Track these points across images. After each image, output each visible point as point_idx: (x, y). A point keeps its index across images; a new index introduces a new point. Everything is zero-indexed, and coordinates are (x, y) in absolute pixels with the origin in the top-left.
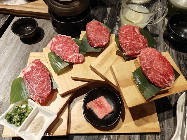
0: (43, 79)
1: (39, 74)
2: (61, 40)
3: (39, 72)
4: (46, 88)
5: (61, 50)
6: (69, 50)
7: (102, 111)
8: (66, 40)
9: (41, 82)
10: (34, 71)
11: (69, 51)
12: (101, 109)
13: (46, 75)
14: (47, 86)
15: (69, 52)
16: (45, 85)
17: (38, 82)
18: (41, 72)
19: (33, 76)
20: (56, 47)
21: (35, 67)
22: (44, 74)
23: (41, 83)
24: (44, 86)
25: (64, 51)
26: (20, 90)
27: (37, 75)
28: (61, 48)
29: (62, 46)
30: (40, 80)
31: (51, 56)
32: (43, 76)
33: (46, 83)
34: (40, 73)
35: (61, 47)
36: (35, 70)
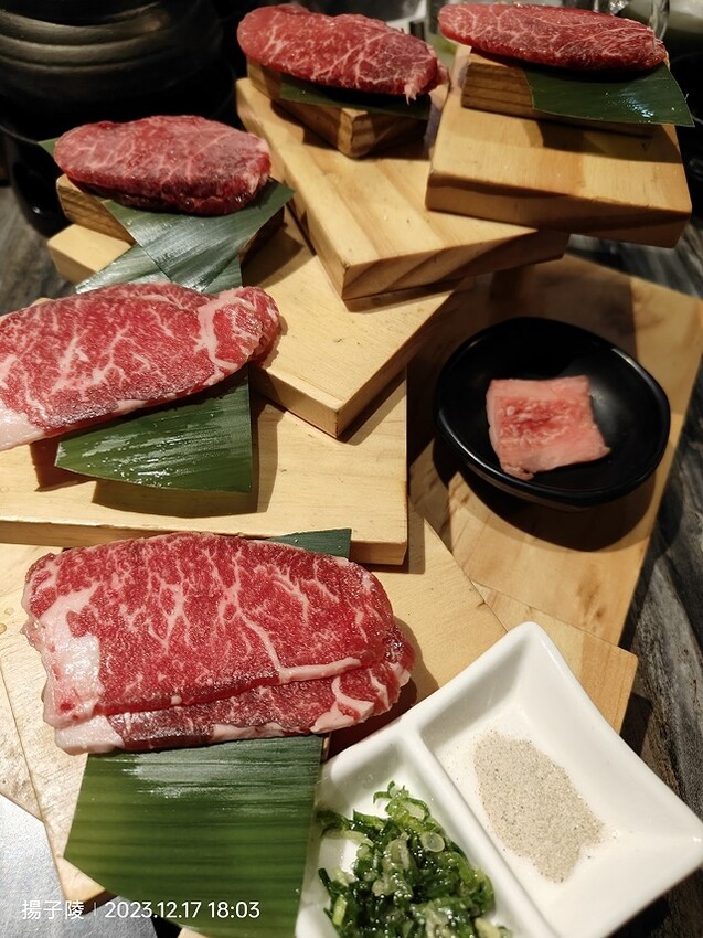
0: (237, 587)
1: (180, 599)
2: (34, 334)
3: (164, 586)
4: (322, 588)
5: (111, 365)
6: (151, 330)
7: (566, 428)
8: (61, 311)
9: (254, 604)
10: (130, 620)
11: (160, 330)
12: (552, 426)
13: (221, 556)
14: (315, 581)
15: (169, 333)
16: (296, 590)
17: (246, 629)
18: (174, 579)
19: (165, 643)
20: (61, 385)
21: (97, 599)
22: (204, 563)
23: (258, 610)
24: (303, 599)
25: (137, 357)
26: (210, 815)
27: (178, 611)
28: (97, 361)
29: (87, 352)
30: (230, 610)
31: (100, 456)
32: (215, 574)
33: (286, 578)
34: (174, 588)
35: (84, 358)
36: (123, 608)
